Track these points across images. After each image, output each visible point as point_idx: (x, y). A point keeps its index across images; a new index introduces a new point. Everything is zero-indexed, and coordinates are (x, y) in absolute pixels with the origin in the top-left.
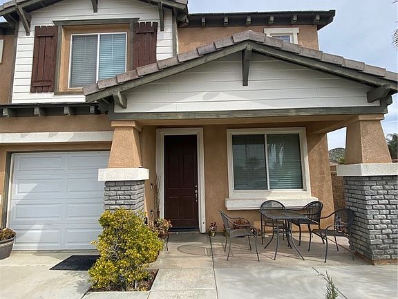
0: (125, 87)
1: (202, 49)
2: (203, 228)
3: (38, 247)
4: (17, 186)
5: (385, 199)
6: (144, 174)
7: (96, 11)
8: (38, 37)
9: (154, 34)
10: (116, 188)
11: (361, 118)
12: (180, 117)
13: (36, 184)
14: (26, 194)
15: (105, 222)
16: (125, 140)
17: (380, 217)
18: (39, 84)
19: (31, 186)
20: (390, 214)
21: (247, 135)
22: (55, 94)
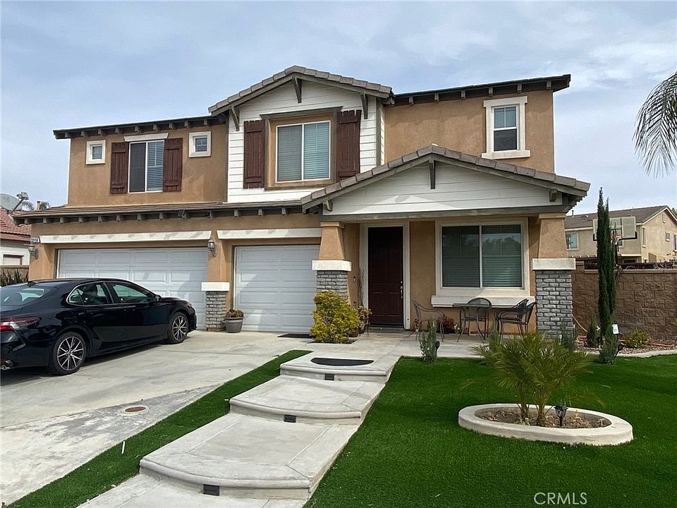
0: (332, 197)
1: (393, 163)
2: (407, 325)
3: (259, 328)
4: (240, 275)
5: (556, 291)
6: (346, 266)
7: (300, 101)
8: (247, 133)
9: (358, 123)
10: (325, 276)
11: (541, 216)
12: (376, 218)
13: (254, 275)
14: (247, 283)
15: (318, 301)
16: (331, 237)
17: (549, 306)
18: (251, 180)
19: (251, 276)
20: (559, 304)
21: (459, 227)
22: (265, 190)
